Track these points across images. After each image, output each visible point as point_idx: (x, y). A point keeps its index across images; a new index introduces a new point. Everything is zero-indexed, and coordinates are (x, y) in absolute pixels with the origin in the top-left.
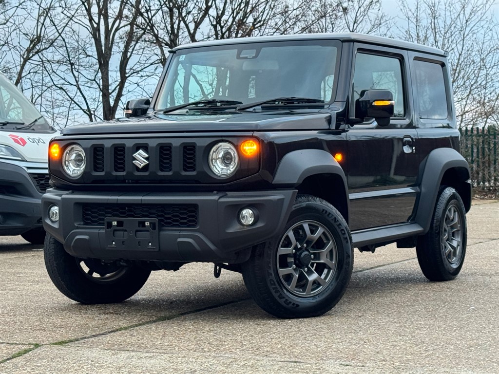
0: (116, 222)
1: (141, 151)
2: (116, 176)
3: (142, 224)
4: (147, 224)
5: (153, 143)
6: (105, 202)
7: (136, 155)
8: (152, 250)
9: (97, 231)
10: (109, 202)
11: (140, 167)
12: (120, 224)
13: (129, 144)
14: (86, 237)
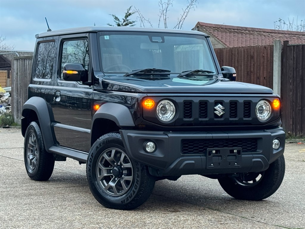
0: (215, 151)
1: (220, 105)
2: (201, 121)
3: (232, 151)
4: (235, 151)
5: (227, 100)
6: (205, 138)
7: (216, 108)
8: (238, 167)
9: (199, 157)
10: (207, 138)
11: (219, 115)
12: (217, 152)
13: (212, 100)
14: (193, 162)
